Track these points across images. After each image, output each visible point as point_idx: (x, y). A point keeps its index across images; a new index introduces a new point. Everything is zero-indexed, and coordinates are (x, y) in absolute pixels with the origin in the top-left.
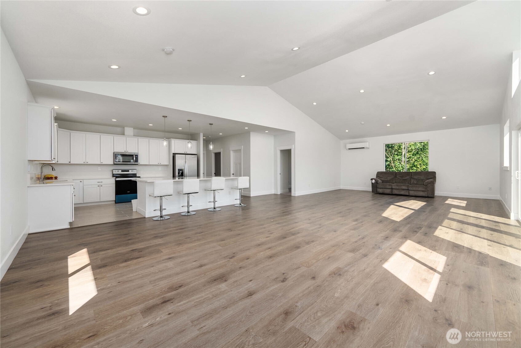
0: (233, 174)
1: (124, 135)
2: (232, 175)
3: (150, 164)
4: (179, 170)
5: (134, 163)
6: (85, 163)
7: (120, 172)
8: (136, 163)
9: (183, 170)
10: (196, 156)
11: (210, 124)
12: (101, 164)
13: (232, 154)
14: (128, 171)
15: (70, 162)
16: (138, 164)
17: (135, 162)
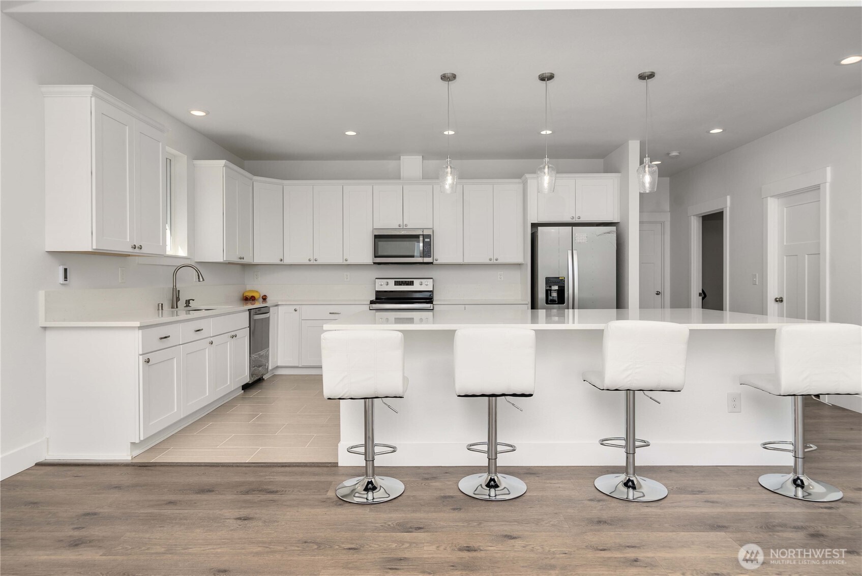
0: (779, 300)
1: (399, 178)
2: (772, 307)
3: (467, 261)
4: (549, 281)
5: (420, 260)
6: (311, 263)
7: (392, 287)
8: (426, 260)
9: (563, 281)
10: (614, 228)
11: (642, 77)
12: (345, 263)
13: (774, 210)
14: (411, 283)
15: (281, 260)
16: (432, 263)
17: (424, 256)
